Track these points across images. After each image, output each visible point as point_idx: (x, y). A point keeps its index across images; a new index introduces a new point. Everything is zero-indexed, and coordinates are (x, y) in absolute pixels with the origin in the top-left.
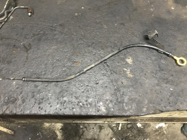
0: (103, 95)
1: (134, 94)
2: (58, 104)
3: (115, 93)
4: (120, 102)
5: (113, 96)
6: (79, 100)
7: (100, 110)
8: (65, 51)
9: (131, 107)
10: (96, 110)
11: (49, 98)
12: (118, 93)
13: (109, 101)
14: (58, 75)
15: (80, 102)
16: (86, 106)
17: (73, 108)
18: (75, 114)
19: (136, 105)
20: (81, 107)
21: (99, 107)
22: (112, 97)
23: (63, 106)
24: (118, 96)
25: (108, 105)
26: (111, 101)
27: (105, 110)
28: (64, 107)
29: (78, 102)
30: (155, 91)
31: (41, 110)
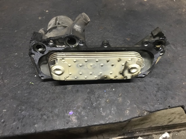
0: (74, 101)
1: (112, 95)
2: (14, 121)
3: (88, 97)
5: (86, 101)
6: (43, 112)
9: (109, 111)
12: (92, 97)
13: (81, 108)
15: (44, 115)
17: (34, 124)
18: (37, 131)
20: (45, 120)
21: (69, 117)
22: (84, 103)
26: (84, 108)
27: (76, 121)
28: (23, 124)
30: (139, 88)
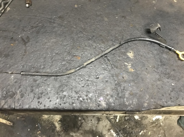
0: (104, 90)
1: (135, 89)
2: (57, 99)
3: (115, 87)
4: (120, 97)
5: (114, 91)
6: (80, 95)
7: (100, 105)
8: (64, 44)
9: (132, 102)
10: (96, 105)
11: (49, 93)
12: (119, 88)
13: (109, 96)
14: (58, 69)
15: (81, 97)
16: (86, 101)
17: (73, 103)
18: (75, 108)
19: (137, 100)
20: (81, 101)
21: (100, 101)
22: (112, 92)
23: (63, 100)
24: (118, 90)
25: (108, 100)
26: (112, 96)
27: (105, 105)
28: (64, 102)
29: (78, 97)
30: (157, 86)
31: (40, 104)
